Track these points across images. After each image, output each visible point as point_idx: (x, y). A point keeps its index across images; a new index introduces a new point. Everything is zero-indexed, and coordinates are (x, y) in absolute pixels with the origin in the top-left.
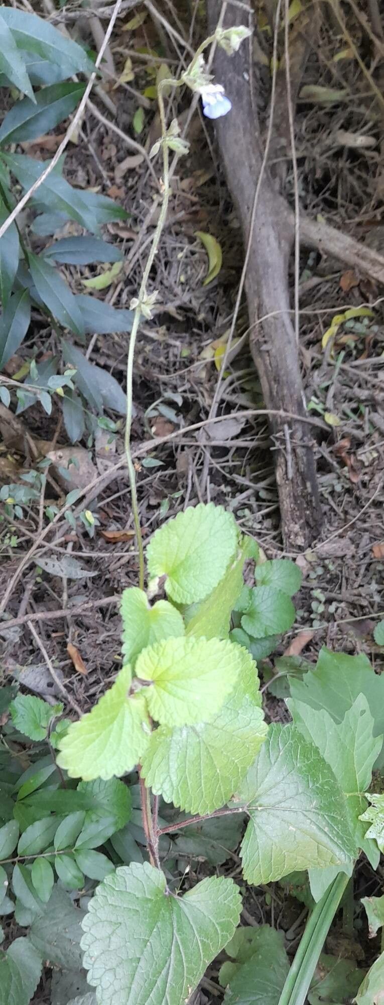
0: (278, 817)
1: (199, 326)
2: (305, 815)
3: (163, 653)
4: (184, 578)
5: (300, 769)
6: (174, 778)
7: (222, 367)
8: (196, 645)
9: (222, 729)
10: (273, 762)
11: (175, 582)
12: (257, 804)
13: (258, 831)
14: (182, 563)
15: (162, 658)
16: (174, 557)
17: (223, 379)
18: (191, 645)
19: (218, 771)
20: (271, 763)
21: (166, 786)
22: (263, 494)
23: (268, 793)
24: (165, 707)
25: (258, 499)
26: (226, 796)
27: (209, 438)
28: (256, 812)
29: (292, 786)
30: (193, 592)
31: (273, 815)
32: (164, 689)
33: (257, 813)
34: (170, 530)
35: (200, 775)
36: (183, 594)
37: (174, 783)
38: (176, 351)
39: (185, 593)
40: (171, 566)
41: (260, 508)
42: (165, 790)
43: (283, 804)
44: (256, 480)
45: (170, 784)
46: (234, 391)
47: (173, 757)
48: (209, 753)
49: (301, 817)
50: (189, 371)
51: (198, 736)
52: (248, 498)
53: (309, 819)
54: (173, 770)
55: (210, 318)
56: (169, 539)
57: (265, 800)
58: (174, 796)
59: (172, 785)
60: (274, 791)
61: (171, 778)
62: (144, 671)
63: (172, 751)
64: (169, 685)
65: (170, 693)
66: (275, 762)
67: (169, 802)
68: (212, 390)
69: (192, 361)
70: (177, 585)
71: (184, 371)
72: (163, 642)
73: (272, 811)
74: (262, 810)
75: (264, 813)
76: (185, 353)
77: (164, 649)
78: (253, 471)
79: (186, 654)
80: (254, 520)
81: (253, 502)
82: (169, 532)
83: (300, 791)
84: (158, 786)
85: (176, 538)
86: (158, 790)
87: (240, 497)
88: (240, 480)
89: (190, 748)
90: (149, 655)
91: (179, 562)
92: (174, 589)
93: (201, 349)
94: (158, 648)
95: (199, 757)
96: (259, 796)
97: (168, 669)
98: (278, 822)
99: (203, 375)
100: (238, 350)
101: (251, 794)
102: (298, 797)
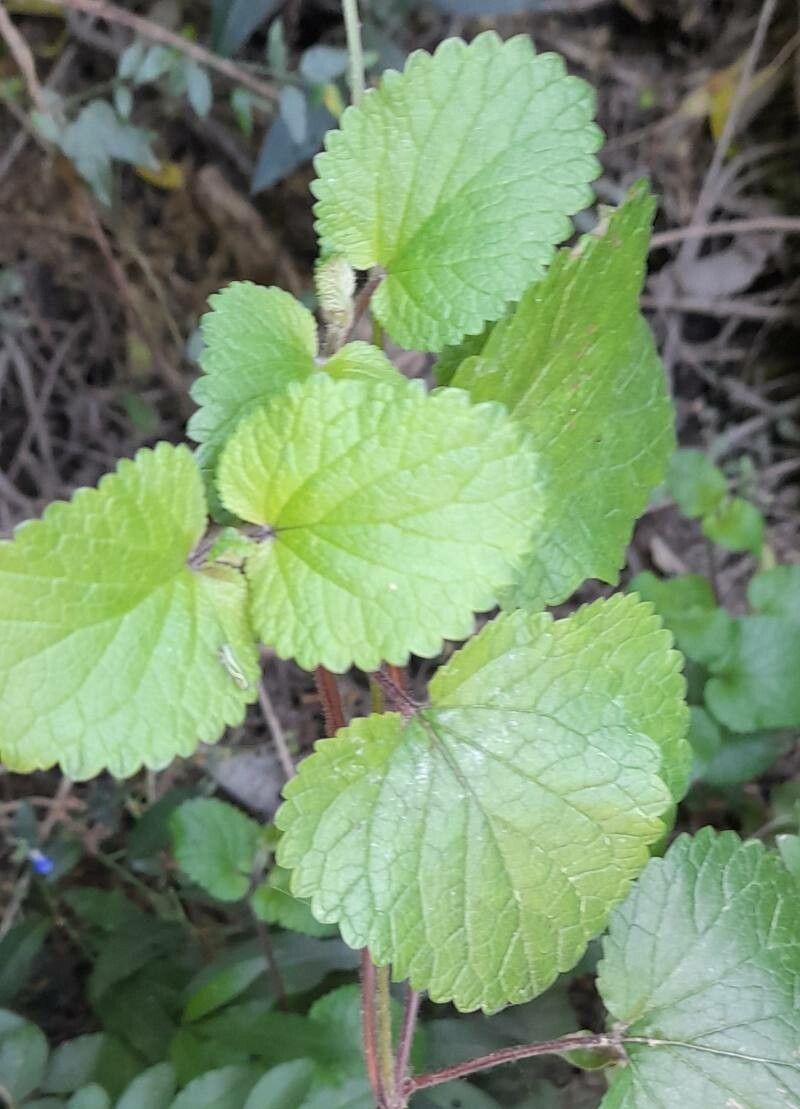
0: (699, 1069)
1: (685, 40)
2: (774, 1075)
3: (295, 430)
4: (424, 272)
5: (772, 959)
6: (379, 885)
7: (724, 134)
8: (394, 407)
9: (534, 779)
10: (701, 925)
11: (400, 288)
12: (648, 1031)
13: (642, 1098)
14: (426, 228)
15: (291, 446)
16: (402, 206)
17: (726, 162)
18: (379, 406)
19: (517, 894)
20: (695, 930)
21: (356, 903)
22: (787, 429)
23: (681, 1005)
24: (296, 606)
25: (776, 439)
26: (540, 974)
27: (680, 292)
28: (643, 1048)
29: (748, 995)
30: (446, 315)
31: (689, 1064)
32: (298, 551)
33: (644, 1054)
34: (389, 113)
35: (462, 893)
36: (420, 322)
37: (378, 898)
38: (626, 95)
39: (427, 318)
40: (393, 238)
41: (777, 459)
42: (350, 912)
43: (716, 1039)
44: (777, 397)
45: (366, 898)
46: (748, 192)
47: (383, 828)
48: (491, 837)
49: (764, 1078)
50: (651, 139)
51: (465, 785)
52: (753, 435)
53: (785, 1086)
54: (377, 864)
55: (711, 23)
56: (388, 145)
57: (670, 1025)
58: (374, 933)
59: (372, 904)
60: (695, 1002)
61: (369, 884)
62: (239, 485)
63: (383, 812)
64: (315, 540)
65: (314, 565)
66: (707, 928)
67: (357, 946)
68: (696, 186)
69: (658, 114)
70: (406, 298)
71: (638, 137)
72: (295, 391)
73: (685, 1053)
74: (660, 1047)
75: (665, 1058)
76: (647, 101)
77: (298, 414)
78: (769, 378)
79: (366, 437)
80: (762, 484)
81: (763, 445)
82: (386, 121)
83: (768, 1011)
84: (333, 900)
85: (408, 142)
86: (329, 912)
87: (736, 434)
88: (740, 392)
89: (435, 812)
90: (256, 434)
91: (417, 226)
92: (395, 311)
93: (683, 92)
94: (281, 413)
95: (462, 842)
96: (657, 1010)
97: (310, 484)
98: (698, 1081)
99: (683, 150)
100: (764, 97)
101: (634, 1002)
102: (759, 1026)
